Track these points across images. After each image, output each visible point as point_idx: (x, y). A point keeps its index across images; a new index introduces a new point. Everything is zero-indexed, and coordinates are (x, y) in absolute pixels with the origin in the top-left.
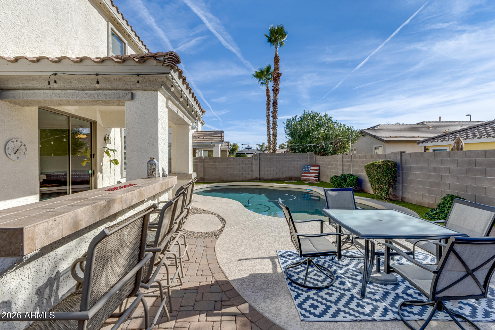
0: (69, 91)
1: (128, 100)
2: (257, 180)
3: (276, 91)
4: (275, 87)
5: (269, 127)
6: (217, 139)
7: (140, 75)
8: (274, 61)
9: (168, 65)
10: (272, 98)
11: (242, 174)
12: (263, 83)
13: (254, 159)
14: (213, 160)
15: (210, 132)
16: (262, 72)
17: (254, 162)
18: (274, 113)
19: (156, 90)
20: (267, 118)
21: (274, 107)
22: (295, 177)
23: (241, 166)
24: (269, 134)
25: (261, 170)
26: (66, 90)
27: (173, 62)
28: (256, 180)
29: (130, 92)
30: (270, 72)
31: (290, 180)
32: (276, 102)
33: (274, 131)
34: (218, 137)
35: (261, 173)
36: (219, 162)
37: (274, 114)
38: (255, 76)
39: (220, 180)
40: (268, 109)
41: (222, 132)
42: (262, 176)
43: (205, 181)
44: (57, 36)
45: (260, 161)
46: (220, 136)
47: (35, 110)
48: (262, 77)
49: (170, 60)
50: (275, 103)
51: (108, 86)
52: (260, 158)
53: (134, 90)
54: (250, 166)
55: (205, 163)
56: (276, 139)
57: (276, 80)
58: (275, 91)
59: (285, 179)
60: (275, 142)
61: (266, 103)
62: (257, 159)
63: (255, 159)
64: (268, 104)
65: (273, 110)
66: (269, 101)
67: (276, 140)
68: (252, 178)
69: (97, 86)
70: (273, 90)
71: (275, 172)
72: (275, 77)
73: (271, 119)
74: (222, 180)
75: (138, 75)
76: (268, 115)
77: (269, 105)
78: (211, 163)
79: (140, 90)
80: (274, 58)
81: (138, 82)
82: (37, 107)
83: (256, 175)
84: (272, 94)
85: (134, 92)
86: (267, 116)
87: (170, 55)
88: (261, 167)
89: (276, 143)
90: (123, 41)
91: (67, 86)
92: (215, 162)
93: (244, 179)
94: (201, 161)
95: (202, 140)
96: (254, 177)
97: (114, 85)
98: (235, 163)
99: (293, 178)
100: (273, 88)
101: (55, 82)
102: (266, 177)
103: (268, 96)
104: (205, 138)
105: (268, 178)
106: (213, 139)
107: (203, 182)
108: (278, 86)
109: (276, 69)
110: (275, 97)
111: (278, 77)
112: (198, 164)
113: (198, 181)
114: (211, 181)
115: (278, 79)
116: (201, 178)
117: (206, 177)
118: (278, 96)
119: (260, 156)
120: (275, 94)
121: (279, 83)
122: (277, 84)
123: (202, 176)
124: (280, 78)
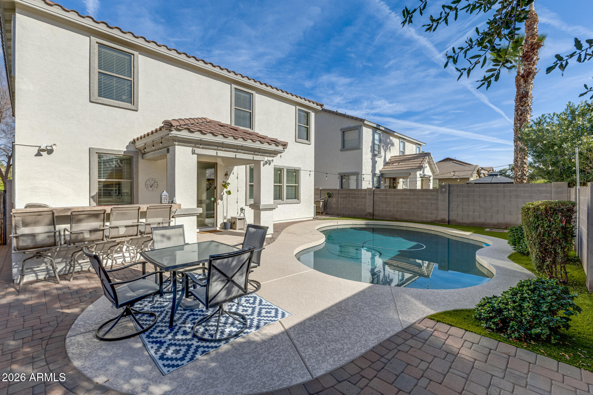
1: (167, 154)
2: (444, 222)
6: (415, 165)
11: (422, 213)
13: (439, 192)
14: (384, 192)
17: (440, 197)
18: (521, 115)
19: (174, 145)
21: (522, 104)
23: (420, 201)
25: (451, 209)
27: (168, 127)
28: (442, 222)
32: (527, 94)
35: (451, 213)
39: (392, 218)
41: (428, 154)
42: (453, 217)
43: (374, 217)
45: (451, 195)
46: (422, 160)
52: (451, 192)
54: (434, 202)
55: (375, 196)
62: (445, 192)
63: (442, 192)
68: (437, 219)
70: (523, 76)
71: (477, 214)
72: (527, 51)
74: (394, 218)
75: (162, 138)
78: (382, 196)
83: (443, 215)
85: (169, 148)
88: (451, 205)
90: (250, 93)
92: (386, 194)
93: (425, 220)
94: (370, 193)
96: (439, 219)
98: (412, 197)
101: (145, 148)
102: (459, 220)
104: (400, 164)
105: (464, 221)
106: (410, 165)
107: (372, 218)
108: (531, 66)
109: (528, 37)
110: (525, 87)
111: (534, 49)
112: (367, 196)
113: (367, 217)
114: (382, 219)
115: (534, 53)
116: (370, 213)
117: (375, 213)
118: (529, 84)
119: (451, 189)
120: (525, 82)
121: (535, 60)
122: (529, 64)
123: (371, 211)
124: (537, 52)
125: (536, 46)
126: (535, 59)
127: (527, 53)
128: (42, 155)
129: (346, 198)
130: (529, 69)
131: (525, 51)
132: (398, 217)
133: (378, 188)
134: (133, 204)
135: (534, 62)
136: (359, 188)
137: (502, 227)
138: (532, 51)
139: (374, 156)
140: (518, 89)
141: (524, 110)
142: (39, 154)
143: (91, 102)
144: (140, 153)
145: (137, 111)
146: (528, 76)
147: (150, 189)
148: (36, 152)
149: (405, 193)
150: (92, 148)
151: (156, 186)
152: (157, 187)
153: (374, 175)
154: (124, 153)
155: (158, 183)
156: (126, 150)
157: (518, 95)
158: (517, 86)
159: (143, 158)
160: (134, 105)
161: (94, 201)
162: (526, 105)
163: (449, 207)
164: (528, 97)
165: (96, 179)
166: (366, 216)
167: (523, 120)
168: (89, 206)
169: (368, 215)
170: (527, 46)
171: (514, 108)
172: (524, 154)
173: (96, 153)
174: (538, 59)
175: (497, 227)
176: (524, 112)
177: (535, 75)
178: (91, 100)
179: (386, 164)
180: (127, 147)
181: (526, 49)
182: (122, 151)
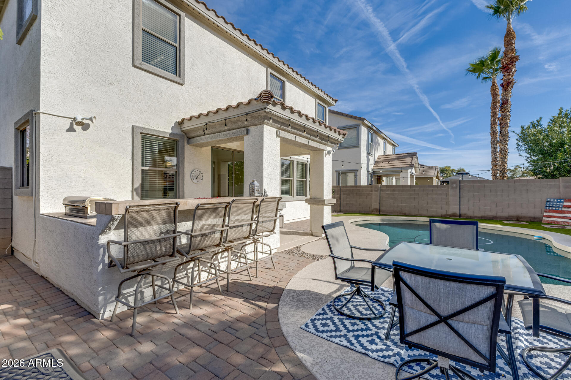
0: (216, 134)
1: (245, 135)
2: (456, 216)
3: (507, 85)
4: (505, 80)
5: (494, 141)
6: (406, 164)
7: (248, 114)
8: (505, 40)
9: (264, 102)
10: (500, 98)
11: (433, 207)
12: (487, 78)
14: (392, 189)
15: (398, 156)
16: (482, 63)
18: (502, 119)
19: (262, 124)
20: (492, 128)
21: (503, 110)
22: (530, 217)
24: (494, 152)
25: (462, 203)
26: (215, 133)
27: (267, 99)
28: (453, 216)
29: (246, 128)
30: (498, 59)
31: (518, 220)
32: (507, 101)
33: (502, 147)
34: (407, 161)
35: (462, 207)
36: (398, 191)
37: (502, 122)
38: (470, 71)
39: (400, 213)
40: (494, 114)
41: (415, 154)
42: (464, 211)
43: (381, 213)
44: (224, 93)
45: (461, 191)
46: (411, 159)
47: (209, 148)
48: (484, 70)
49: (265, 98)
50: (505, 103)
51: (234, 126)
52: (461, 187)
53: (249, 126)
55: (381, 192)
56: (505, 158)
57: (506, 69)
58: (505, 86)
59: (507, 218)
60: (504, 163)
61: (490, 106)
62: (456, 188)
63: (453, 188)
64: (494, 107)
65: (502, 115)
66: (495, 102)
67: (505, 160)
68: (448, 214)
69: (226, 128)
70: (502, 85)
71: (488, 207)
72: (506, 64)
73: (498, 128)
74: (402, 213)
75: (247, 114)
76: (493, 124)
77: (495, 109)
78: (389, 192)
79: (252, 126)
80: (505, 36)
81: (247, 120)
82: (210, 147)
83: (454, 209)
84: (500, 91)
85: (249, 128)
86: (491, 126)
87: (263, 94)
88: (462, 199)
89: (505, 165)
90: (282, 80)
91: (214, 131)
92: (394, 191)
93: (435, 214)
94: (376, 189)
95: (386, 165)
96: (450, 213)
97: (237, 125)
99: (525, 217)
100: (502, 82)
101: (207, 129)
102: (470, 214)
103: (494, 95)
104: (390, 162)
105: (475, 215)
106: (401, 164)
107: (378, 213)
108: (510, 77)
109: (508, 52)
110: (505, 95)
111: (512, 62)
112: (373, 192)
113: (373, 213)
114: (389, 214)
115: (513, 65)
116: (376, 209)
117: (382, 209)
118: (509, 92)
119: (462, 184)
120: (505, 91)
121: (514, 72)
122: (509, 75)
123: (378, 207)
124: (515, 64)
125: (515, 60)
126: (513, 70)
127: (506, 66)
128: (75, 131)
129: (350, 195)
130: (509, 79)
131: (505, 63)
132: (407, 212)
133: (371, 185)
134: (179, 198)
135: (513, 74)
136: (358, 184)
137: (513, 220)
138: (511, 64)
139: (369, 154)
140: (494, 97)
141: (505, 115)
142: (71, 129)
143: (134, 66)
144: (186, 137)
145: (182, 85)
146: (508, 86)
147: (195, 181)
148: (68, 126)
149: (413, 189)
150: (136, 126)
151: (202, 177)
152: (202, 179)
153: (368, 172)
154: (170, 135)
155: (203, 174)
156: (171, 132)
157: (494, 103)
158: (493, 95)
159: (188, 143)
160: (179, 77)
161: (137, 194)
162: (506, 111)
163: (460, 202)
164: (508, 104)
165: (139, 167)
166: (372, 211)
167: (503, 124)
168: (131, 200)
169: (375, 210)
170: (506, 59)
171: (490, 114)
172: (505, 155)
173: (141, 133)
174: (516, 71)
175: (509, 220)
176: (505, 117)
177: (513, 85)
178: (136, 64)
179: (376, 163)
180: (173, 128)
181: (506, 62)
182: (168, 133)
